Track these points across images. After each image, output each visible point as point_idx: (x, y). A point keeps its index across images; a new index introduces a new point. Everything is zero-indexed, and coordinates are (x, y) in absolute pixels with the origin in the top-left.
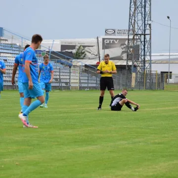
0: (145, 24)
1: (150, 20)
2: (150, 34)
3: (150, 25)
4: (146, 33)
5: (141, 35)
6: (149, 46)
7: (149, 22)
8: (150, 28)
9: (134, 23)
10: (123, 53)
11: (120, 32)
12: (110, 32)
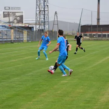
0: (44, 5)
1: (48, 3)
2: (48, 11)
3: (48, 5)
4: (45, 10)
5: (43, 11)
6: (47, 17)
7: (47, 4)
8: (48, 7)
9: (40, 4)
10: (15, 19)
11: (13, 8)
12: (7, 8)
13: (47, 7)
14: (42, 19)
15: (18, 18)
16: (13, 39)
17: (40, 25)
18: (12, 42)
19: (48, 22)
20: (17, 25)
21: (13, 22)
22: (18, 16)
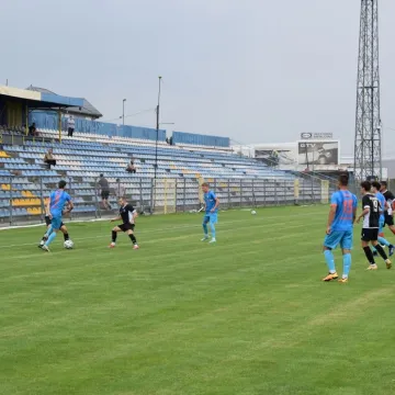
0: (373, 129)
2: (380, 140)
3: (379, 130)
4: (374, 138)
7: (379, 127)
8: (379, 133)
9: (362, 128)
10: (321, 156)
11: (317, 136)
12: (306, 136)
13: (376, 132)
14: (368, 157)
15: (328, 155)
16: (297, 196)
17: (362, 168)
18: (295, 203)
19: (379, 162)
20: (325, 168)
21: (317, 163)
22: (329, 151)
